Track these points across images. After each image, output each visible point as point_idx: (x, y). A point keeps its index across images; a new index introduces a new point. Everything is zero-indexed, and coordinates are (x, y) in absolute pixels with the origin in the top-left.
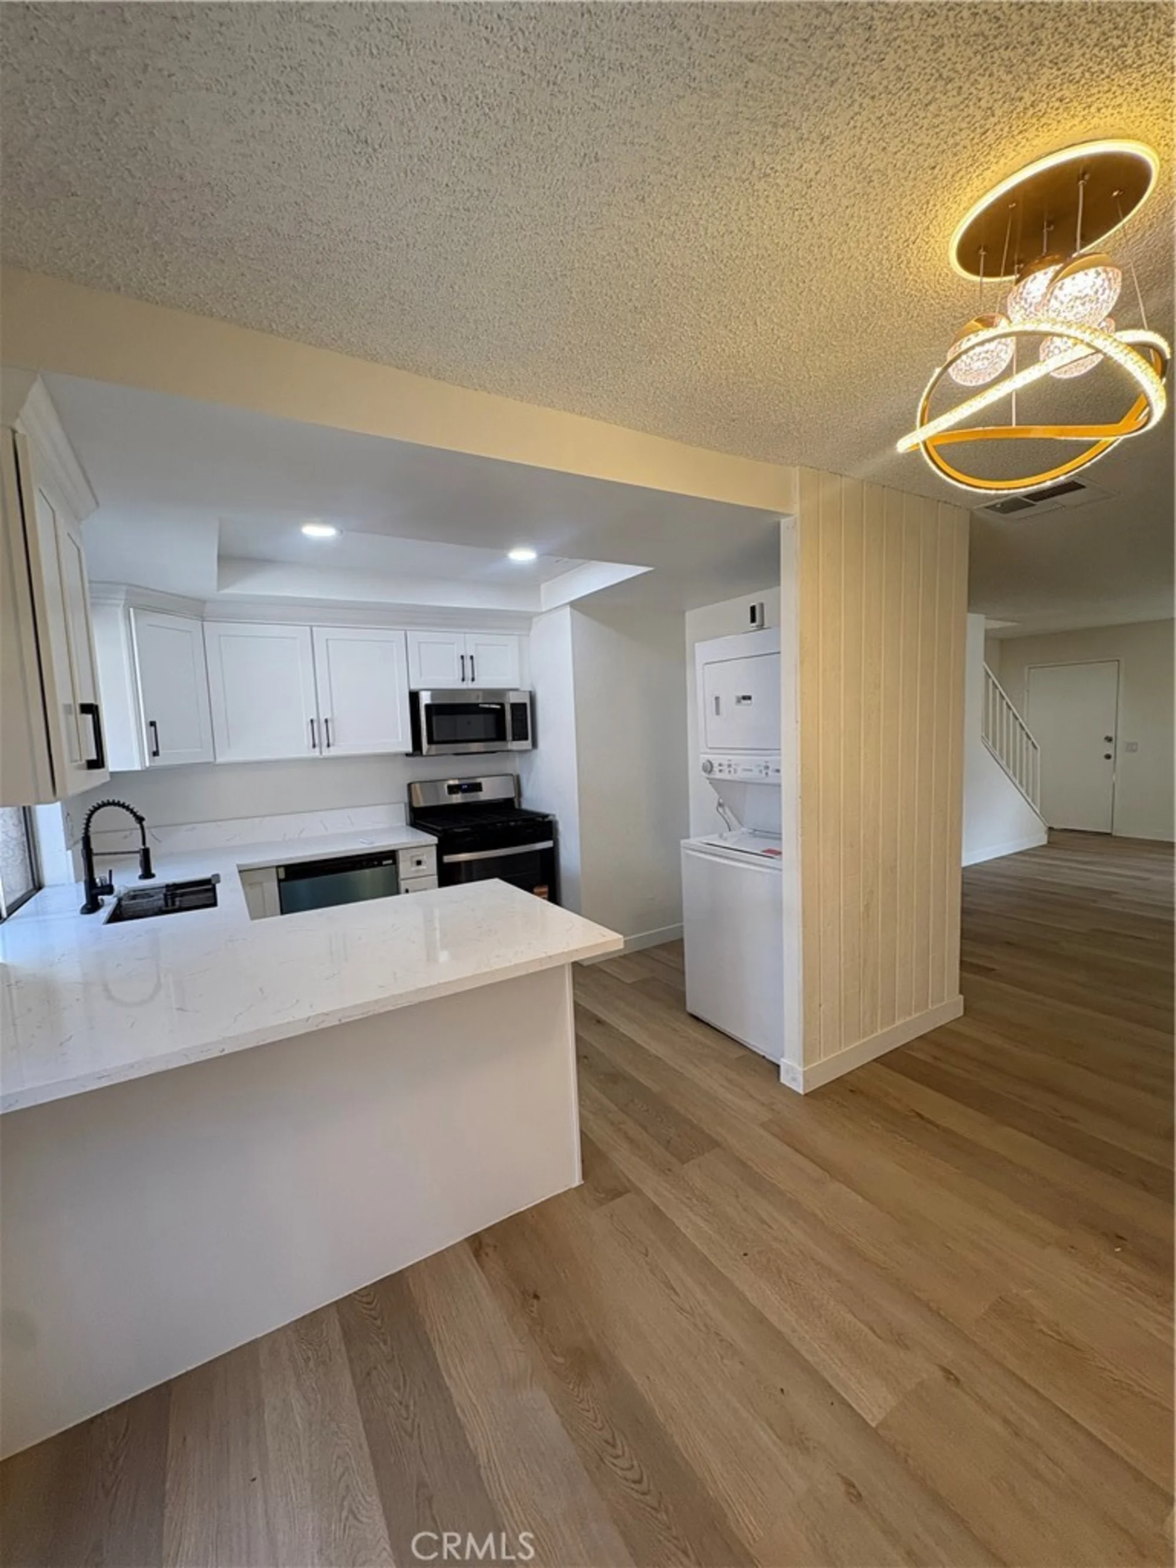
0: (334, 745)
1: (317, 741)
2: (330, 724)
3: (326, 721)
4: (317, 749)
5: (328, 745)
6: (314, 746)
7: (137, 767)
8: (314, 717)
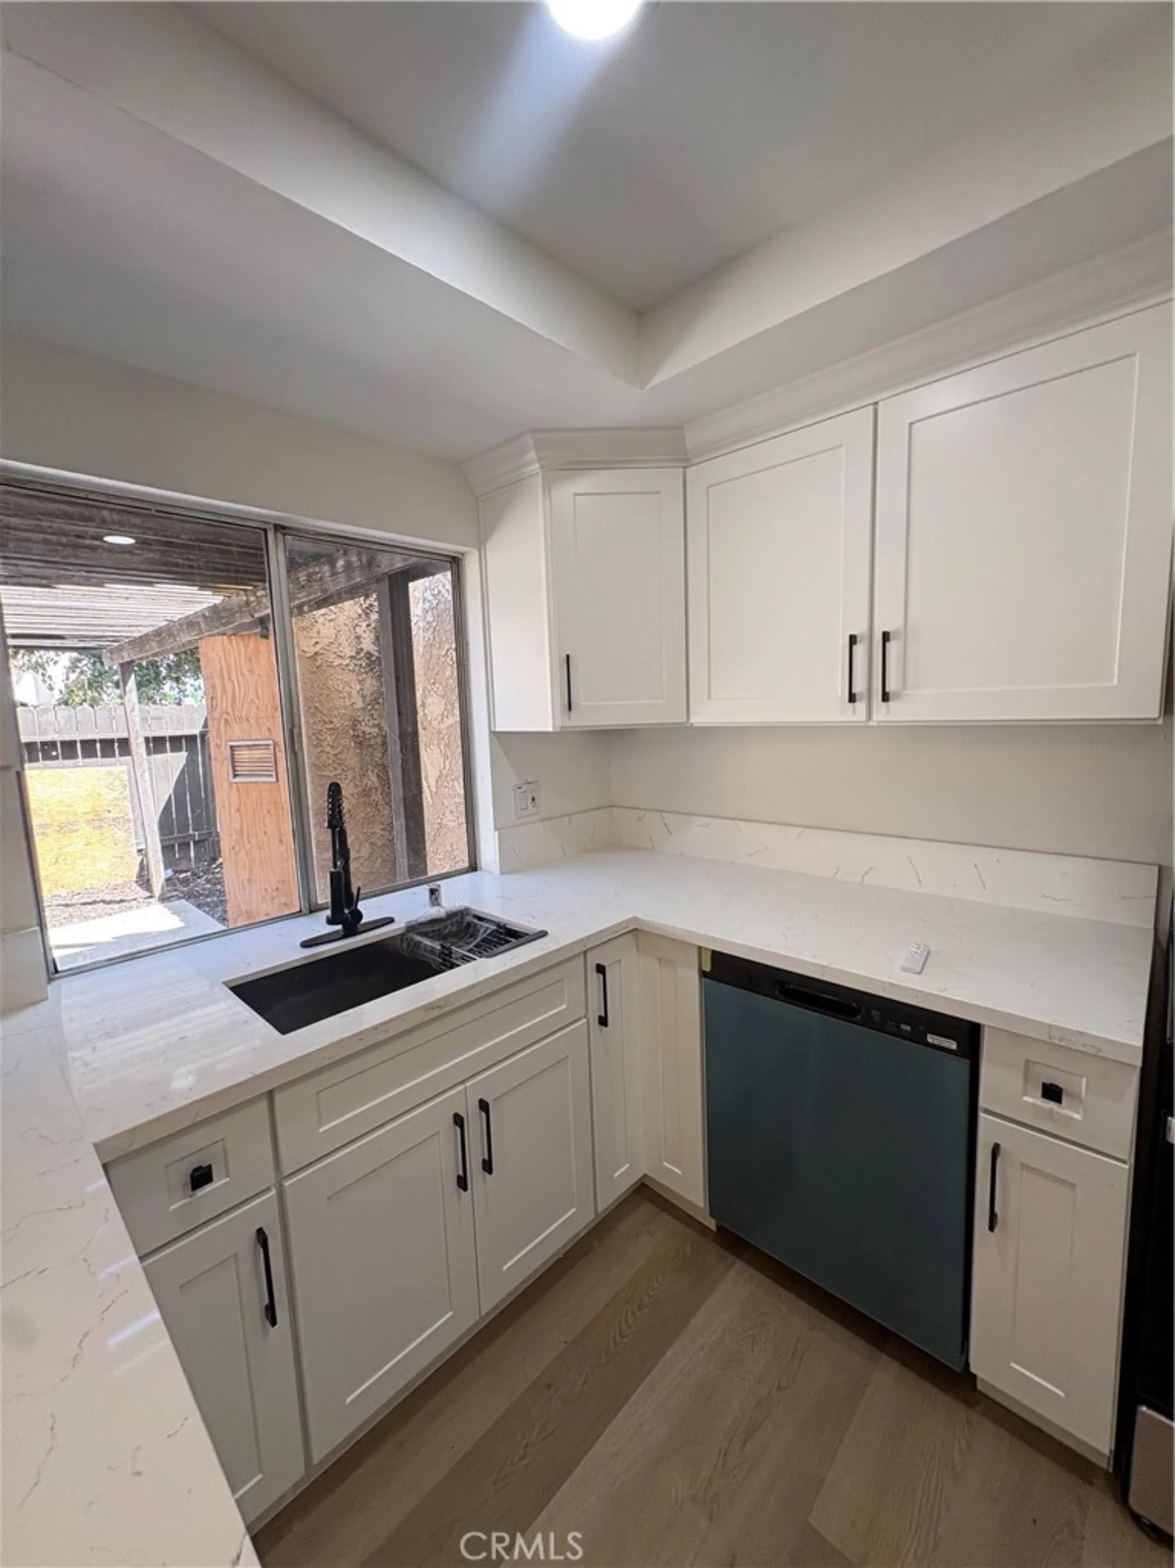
0: (898, 696)
1: (859, 687)
2: (891, 646)
3: (886, 637)
4: (861, 706)
5: (885, 697)
6: (852, 698)
7: (551, 729)
8: (860, 628)
